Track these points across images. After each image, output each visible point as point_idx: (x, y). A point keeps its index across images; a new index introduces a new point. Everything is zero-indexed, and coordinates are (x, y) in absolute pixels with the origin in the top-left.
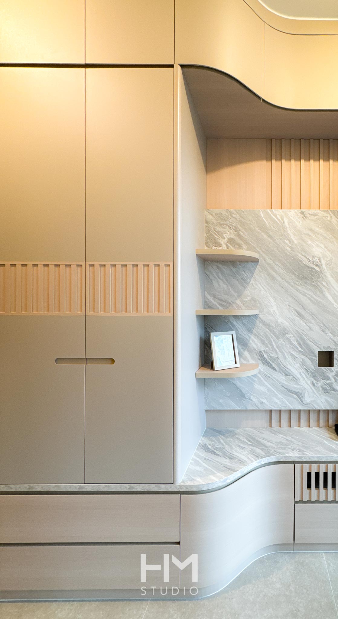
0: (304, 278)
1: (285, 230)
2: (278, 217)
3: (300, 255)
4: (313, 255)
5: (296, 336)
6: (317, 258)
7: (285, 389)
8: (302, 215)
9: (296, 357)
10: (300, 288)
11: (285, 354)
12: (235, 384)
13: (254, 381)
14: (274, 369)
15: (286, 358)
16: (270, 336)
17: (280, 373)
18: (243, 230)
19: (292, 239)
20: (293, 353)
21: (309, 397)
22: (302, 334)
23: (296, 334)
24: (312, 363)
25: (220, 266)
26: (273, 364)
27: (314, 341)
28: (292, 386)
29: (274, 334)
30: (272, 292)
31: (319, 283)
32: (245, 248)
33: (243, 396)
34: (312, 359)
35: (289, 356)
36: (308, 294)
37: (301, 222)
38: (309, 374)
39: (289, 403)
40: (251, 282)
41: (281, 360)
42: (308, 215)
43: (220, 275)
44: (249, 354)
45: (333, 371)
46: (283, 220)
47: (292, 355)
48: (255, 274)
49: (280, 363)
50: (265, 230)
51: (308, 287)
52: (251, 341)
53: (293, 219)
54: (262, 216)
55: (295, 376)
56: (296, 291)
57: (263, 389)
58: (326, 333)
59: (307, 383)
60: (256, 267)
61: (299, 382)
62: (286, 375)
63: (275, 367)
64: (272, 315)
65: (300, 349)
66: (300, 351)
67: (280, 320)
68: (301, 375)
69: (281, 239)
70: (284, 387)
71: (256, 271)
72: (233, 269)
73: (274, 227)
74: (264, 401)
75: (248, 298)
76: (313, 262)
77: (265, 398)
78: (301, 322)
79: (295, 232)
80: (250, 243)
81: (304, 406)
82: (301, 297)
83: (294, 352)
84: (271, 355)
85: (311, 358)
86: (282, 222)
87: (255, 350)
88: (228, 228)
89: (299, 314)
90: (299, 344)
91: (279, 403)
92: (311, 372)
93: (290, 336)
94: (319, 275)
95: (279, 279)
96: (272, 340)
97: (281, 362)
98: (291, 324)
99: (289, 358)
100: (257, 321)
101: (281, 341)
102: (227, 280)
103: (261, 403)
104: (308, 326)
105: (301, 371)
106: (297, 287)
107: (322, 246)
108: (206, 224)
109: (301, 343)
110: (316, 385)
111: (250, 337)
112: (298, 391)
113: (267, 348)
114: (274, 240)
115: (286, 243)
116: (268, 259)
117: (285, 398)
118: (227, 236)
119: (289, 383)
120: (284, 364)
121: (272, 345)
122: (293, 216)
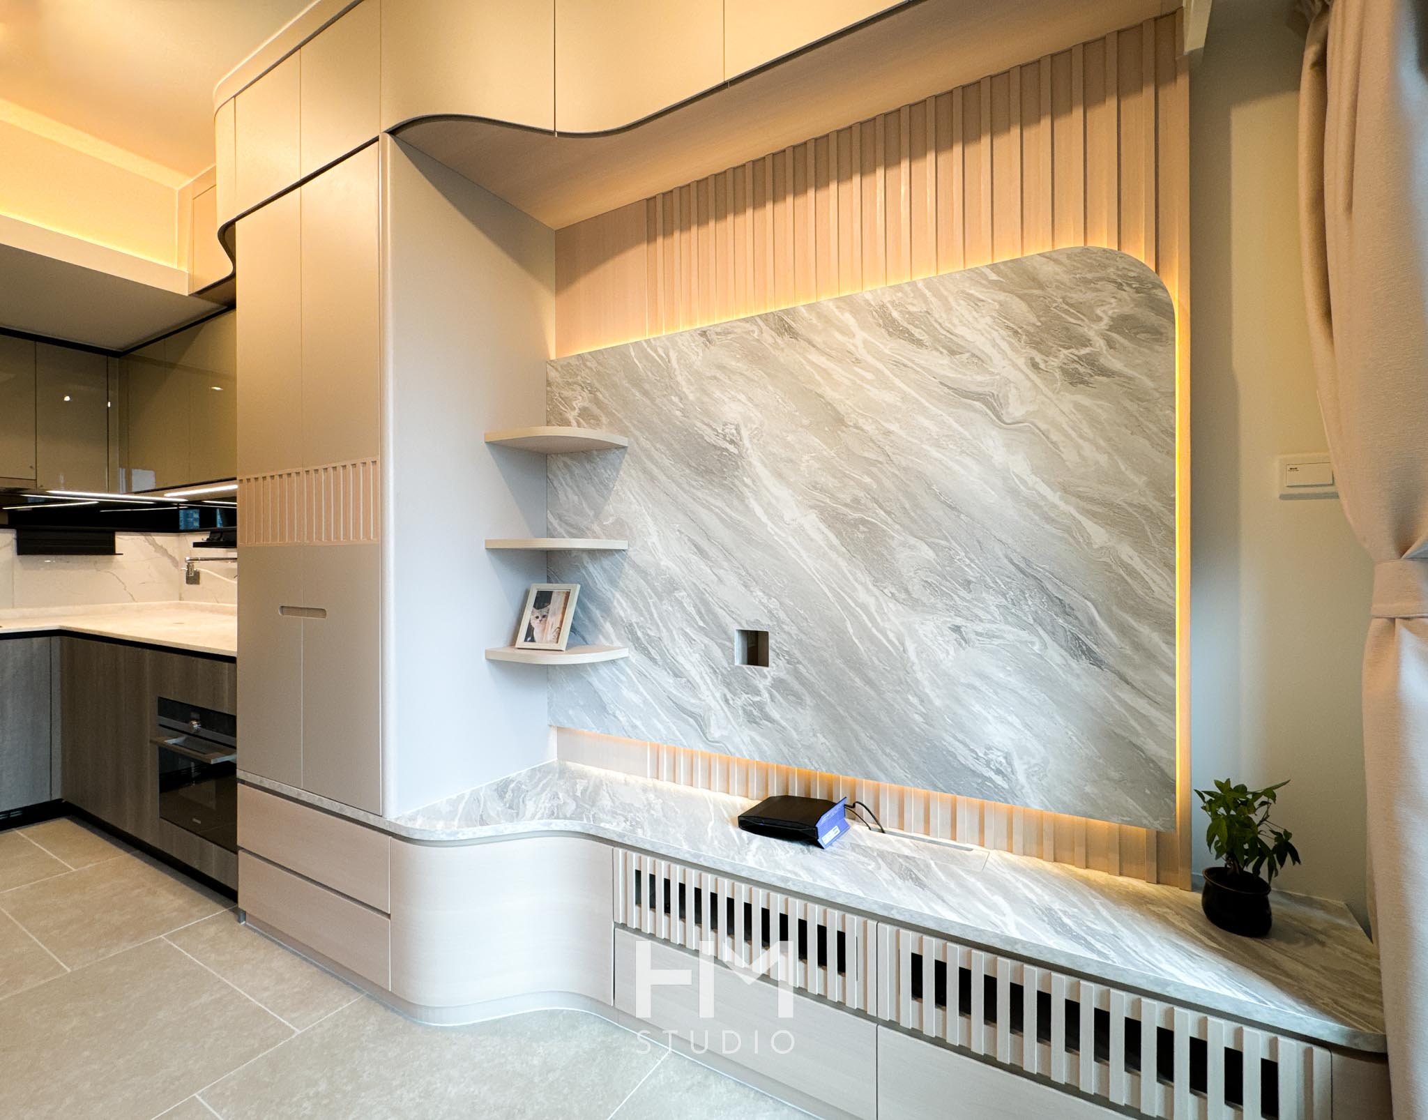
0: (708, 471)
1: (673, 376)
2: (660, 351)
3: (699, 424)
4: (724, 420)
5: (693, 595)
6: (733, 427)
7: (673, 705)
8: (703, 339)
9: (694, 640)
10: (699, 494)
11: (672, 632)
12: (591, 684)
13: (621, 681)
14: (654, 661)
15: (674, 640)
16: (646, 594)
17: (663, 671)
18: (602, 390)
19: (684, 392)
20: (687, 631)
21: (719, 728)
22: (704, 591)
23: (692, 589)
24: (724, 654)
25: (569, 462)
26: (653, 651)
27: (726, 606)
28: (686, 699)
29: (654, 589)
30: (650, 506)
31: (737, 482)
32: (606, 424)
33: (603, 708)
34: (724, 645)
35: (681, 637)
36: (715, 506)
37: (701, 354)
38: (717, 677)
39: (680, 733)
40: (615, 488)
41: (666, 643)
42: (714, 337)
43: (569, 479)
44: (612, 627)
45: (765, 677)
46: (668, 355)
47: (686, 635)
48: (621, 473)
49: (665, 650)
50: (637, 381)
51: (716, 491)
52: (615, 604)
53: (686, 350)
54: (633, 354)
55: (691, 680)
56: (692, 501)
57: (636, 698)
58: (752, 589)
59: (714, 697)
60: (624, 457)
61: (700, 694)
62: (676, 675)
63: (656, 658)
64: (651, 552)
65: (701, 624)
66: (700, 627)
67: (665, 562)
68: (702, 678)
69: (664, 396)
70: (671, 699)
71: (623, 465)
72: (588, 466)
73: (653, 374)
74: (638, 722)
75: (611, 520)
76: (725, 436)
77: (640, 716)
78: (703, 566)
79: (689, 376)
80: (614, 411)
82: (704, 514)
83: (689, 628)
84: (649, 632)
85: (721, 643)
86: (667, 360)
87: (623, 620)
88: (579, 388)
89: (700, 551)
90: (699, 613)
91: (663, 731)
92: (722, 674)
93: (681, 594)
94: (737, 463)
95: (663, 478)
96: (650, 601)
97: (665, 647)
98: (684, 570)
99: (680, 640)
100: (625, 564)
101: (666, 606)
102: (578, 487)
103: (632, 727)
104: (716, 575)
105: (702, 668)
106: (695, 491)
107: (742, 397)
108: (549, 388)
109: (703, 611)
110: (731, 702)
111: (614, 596)
112: (697, 710)
113: (642, 619)
114: (653, 400)
115: (674, 404)
116: (642, 439)
117: (674, 723)
118: (578, 404)
119: (680, 692)
120: (672, 651)
121: (651, 614)
122: (686, 344)
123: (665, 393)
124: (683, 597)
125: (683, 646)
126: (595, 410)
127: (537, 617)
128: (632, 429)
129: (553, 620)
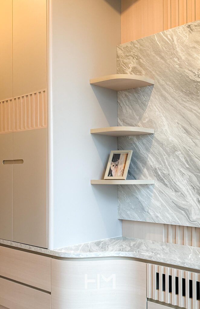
0: (191, 93)
1: (175, 48)
2: (169, 36)
3: (187, 71)
5: (184, 153)
7: (175, 205)
8: (189, 29)
9: (184, 174)
10: (187, 105)
11: (174, 171)
12: (138, 199)
13: (151, 196)
14: (166, 185)
15: (175, 175)
16: (162, 154)
17: (170, 189)
18: (142, 58)
19: (180, 56)
20: (181, 170)
21: (195, 214)
22: (189, 151)
23: (184, 151)
24: (198, 180)
25: (127, 94)
26: (165, 181)
28: (181, 202)
29: (166, 151)
30: (164, 112)
32: (144, 74)
33: (143, 209)
34: (198, 175)
35: (178, 173)
36: (194, 110)
37: (188, 36)
38: (195, 190)
39: (178, 219)
40: (148, 105)
41: (171, 176)
42: (194, 27)
43: (127, 102)
44: (148, 171)
46: (172, 39)
47: (180, 171)
48: (151, 97)
49: (171, 180)
50: (158, 52)
51: (195, 102)
52: (149, 159)
53: (181, 35)
54: (156, 39)
55: (183, 193)
56: (183, 108)
57: (158, 204)
59: (193, 200)
60: (152, 89)
61: (187, 199)
62: (176, 191)
63: (167, 184)
64: (165, 134)
65: (188, 166)
66: (187, 167)
67: (171, 138)
68: (188, 191)
70: (174, 203)
71: (152, 93)
72: (136, 95)
73: (166, 48)
74: (159, 215)
75: (147, 120)
77: (160, 212)
78: (188, 138)
79: (183, 48)
80: (148, 68)
81: (191, 223)
82: (188, 113)
83: (182, 168)
84: (164, 172)
85: (196, 175)
86: (172, 41)
87: (152, 167)
88: (132, 58)
89: (187, 132)
90: (187, 161)
91: (170, 218)
93: (178, 153)
95: (170, 98)
96: (164, 157)
97: (171, 178)
98: (180, 141)
99: (178, 174)
100: (153, 141)
101: (172, 159)
102: (132, 106)
103: (156, 217)
104: (194, 142)
105: (188, 187)
106: (185, 103)
108: (118, 59)
109: (188, 160)
111: (148, 156)
112: (185, 207)
113: (161, 166)
114: (165, 61)
115: (175, 62)
116: (160, 80)
117: (175, 214)
118: (131, 66)
119: (178, 199)
120: (174, 180)
121: (165, 163)
122: (181, 32)
123: (171, 57)
124: (179, 154)
125: (179, 177)
126: (139, 68)
127: (114, 166)
128: (156, 76)
129: (121, 167)
